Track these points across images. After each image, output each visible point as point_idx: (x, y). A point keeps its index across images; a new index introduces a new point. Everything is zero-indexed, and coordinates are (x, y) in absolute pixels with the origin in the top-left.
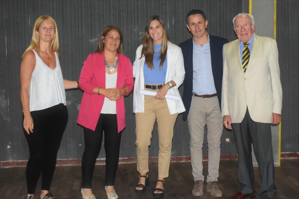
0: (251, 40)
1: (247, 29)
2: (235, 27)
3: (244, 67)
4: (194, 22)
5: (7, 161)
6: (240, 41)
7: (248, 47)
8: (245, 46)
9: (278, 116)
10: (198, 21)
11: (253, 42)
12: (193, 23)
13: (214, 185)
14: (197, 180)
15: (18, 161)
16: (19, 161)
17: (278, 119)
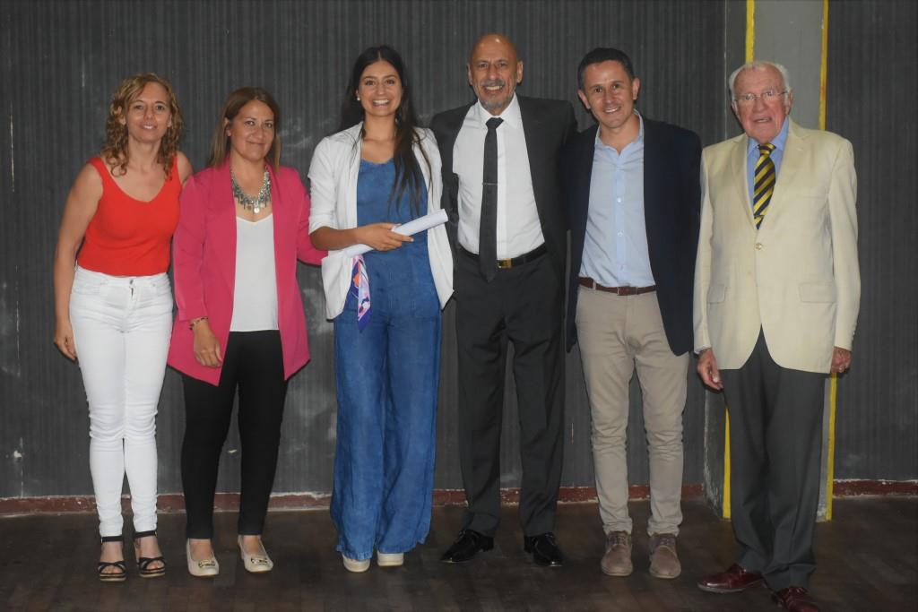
0: (781, 136)
1: (771, 106)
2: (738, 97)
3: (757, 214)
4: (600, 82)
6: (749, 138)
7: (771, 157)
8: (761, 155)
10: (612, 80)
11: (784, 143)
12: (597, 86)
13: (663, 543)
14: (613, 530)
15: (43, 497)
16: (49, 498)
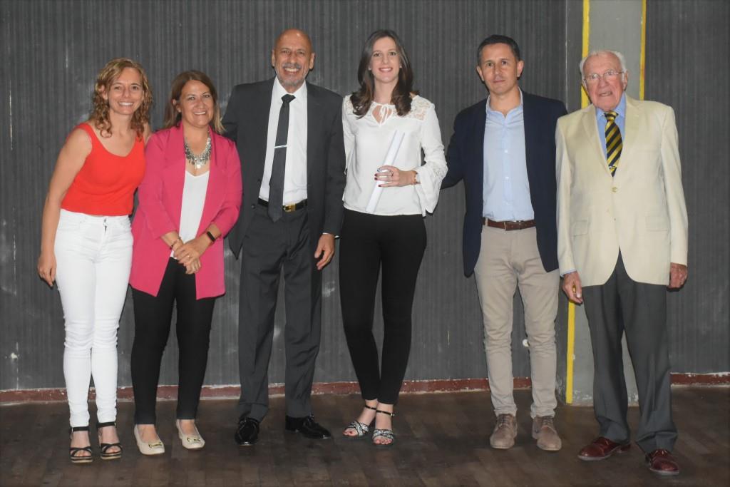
0: (621, 106)
1: (611, 83)
2: (586, 77)
3: (611, 164)
4: (492, 58)
5: (9, 390)
6: (596, 108)
7: (616, 122)
8: (608, 121)
9: (680, 270)
10: (502, 57)
11: (625, 111)
12: (490, 61)
13: (544, 423)
14: (501, 413)
15: (34, 389)
16: (39, 390)
17: (681, 276)
